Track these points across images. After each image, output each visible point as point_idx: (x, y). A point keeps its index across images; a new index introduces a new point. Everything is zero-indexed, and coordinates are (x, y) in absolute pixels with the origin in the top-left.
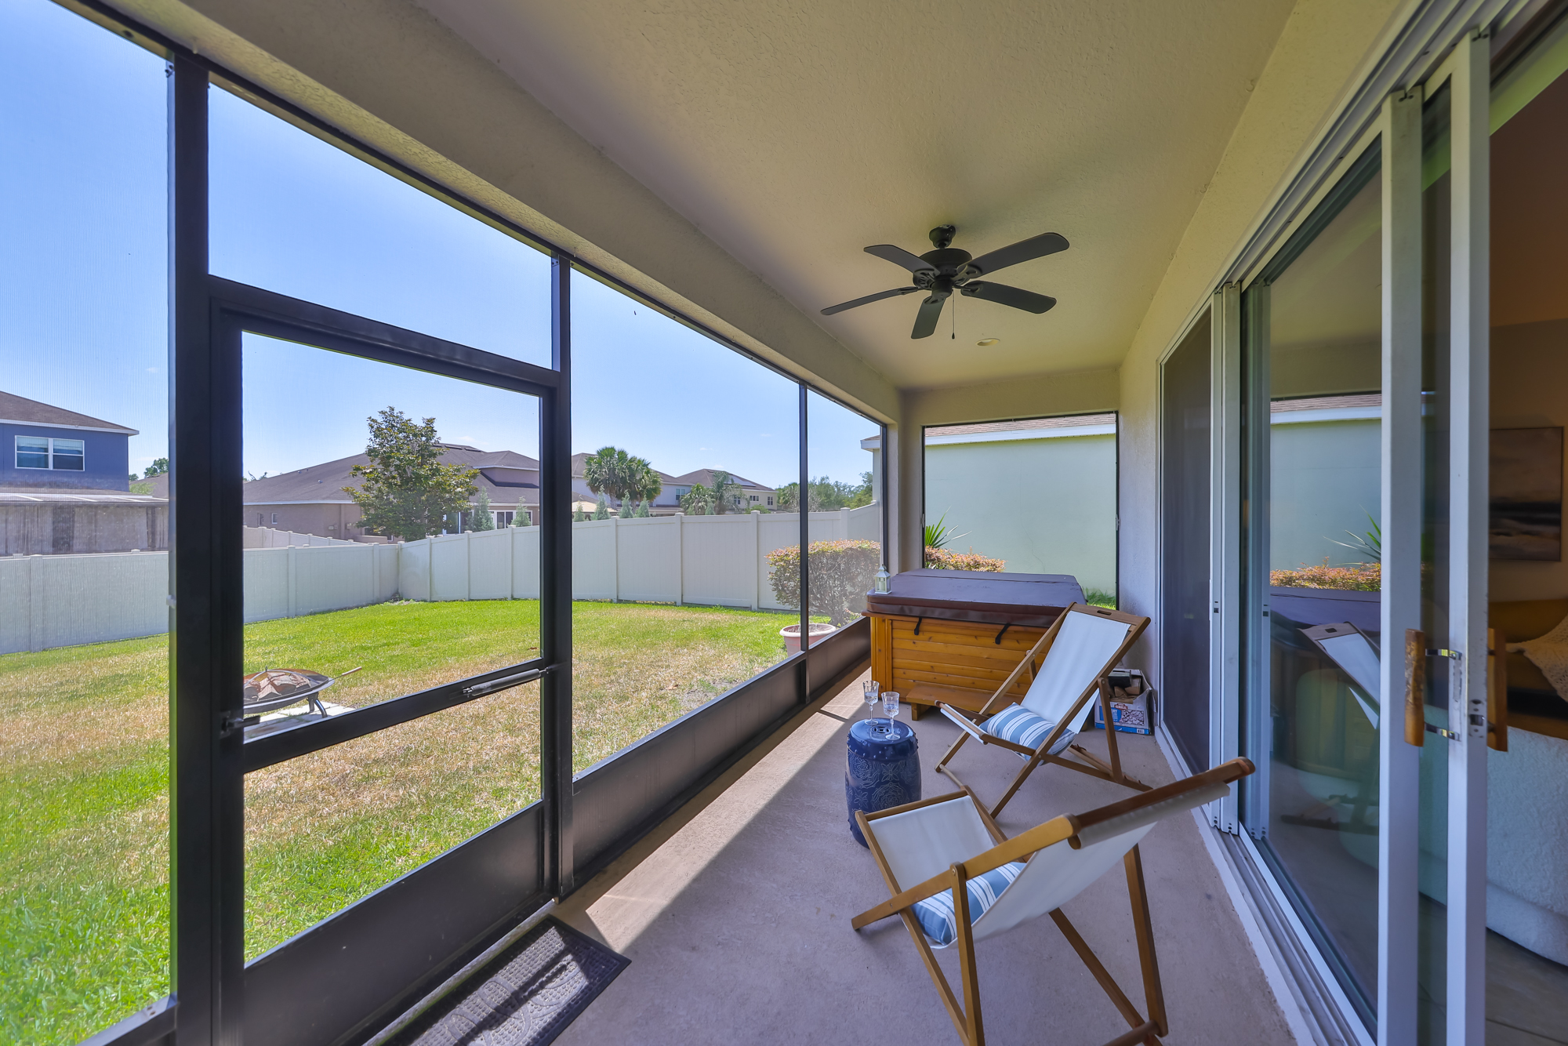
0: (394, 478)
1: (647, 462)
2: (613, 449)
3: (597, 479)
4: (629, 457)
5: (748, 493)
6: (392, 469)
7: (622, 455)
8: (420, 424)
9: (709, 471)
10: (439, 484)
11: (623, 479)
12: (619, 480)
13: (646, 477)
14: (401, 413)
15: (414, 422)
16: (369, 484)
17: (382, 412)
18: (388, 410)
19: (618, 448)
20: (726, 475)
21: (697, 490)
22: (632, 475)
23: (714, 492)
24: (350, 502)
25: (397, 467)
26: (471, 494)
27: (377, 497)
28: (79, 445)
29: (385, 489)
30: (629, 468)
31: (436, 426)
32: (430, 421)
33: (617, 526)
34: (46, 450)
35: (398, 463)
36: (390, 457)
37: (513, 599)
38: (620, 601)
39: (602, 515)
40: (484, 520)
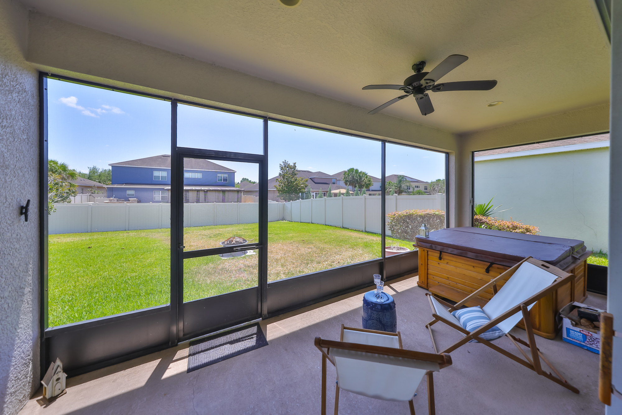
0: (286, 182)
1: (366, 173)
2: (353, 169)
3: (347, 181)
4: (359, 171)
5: (414, 185)
6: (285, 179)
7: (357, 171)
8: (293, 165)
9: (395, 175)
10: (296, 184)
11: (357, 180)
12: (355, 181)
13: (366, 179)
14: (288, 162)
15: (290, 164)
16: (280, 184)
17: (283, 162)
18: (284, 161)
19: (355, 168)
20: (403, 177)
21: (389, 184)
22: (361, 178)
23: (397, 184)
24: (275, 189)
25: (286, 179)
26: (306, 187)
27: (282, 188)
28: (226, 175)
29: (284, 186)
30: (359, 176)
31: (296, 165)
32: (295, 164)
33: (342, 199)
34: (222, 177)
35: (286, 177)
36: (284, 176)
37: (312, 223)
38: (343, 228)
39: (348, 194)
40: (309, 196)
